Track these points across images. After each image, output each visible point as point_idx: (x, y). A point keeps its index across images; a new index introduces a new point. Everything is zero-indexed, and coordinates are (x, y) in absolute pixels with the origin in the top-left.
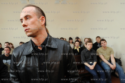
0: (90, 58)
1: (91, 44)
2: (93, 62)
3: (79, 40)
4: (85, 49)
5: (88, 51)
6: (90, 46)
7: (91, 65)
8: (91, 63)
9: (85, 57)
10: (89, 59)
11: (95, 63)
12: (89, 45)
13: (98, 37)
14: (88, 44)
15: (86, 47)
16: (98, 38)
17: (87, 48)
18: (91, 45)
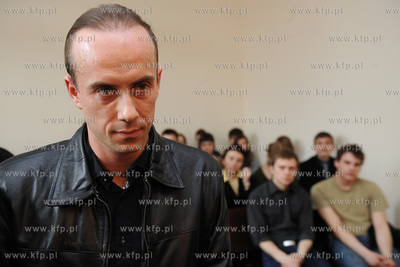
0: (286, 222)
1: (292, 163)
2: (297, 242)
3: (241, 142)
4: (264, 185)
5: (278, 191)
6: (286, 171)
7: (288, 251)
8: (287, 243)
9: (266, 217)
10: (284, 225)
11: (305, 245)
12: (283, 168)
13: (323, 135)
14: (280, 162)
15: (268, 176)
16: (323, 140)
17: (275, 181)
18: (291, 168)
